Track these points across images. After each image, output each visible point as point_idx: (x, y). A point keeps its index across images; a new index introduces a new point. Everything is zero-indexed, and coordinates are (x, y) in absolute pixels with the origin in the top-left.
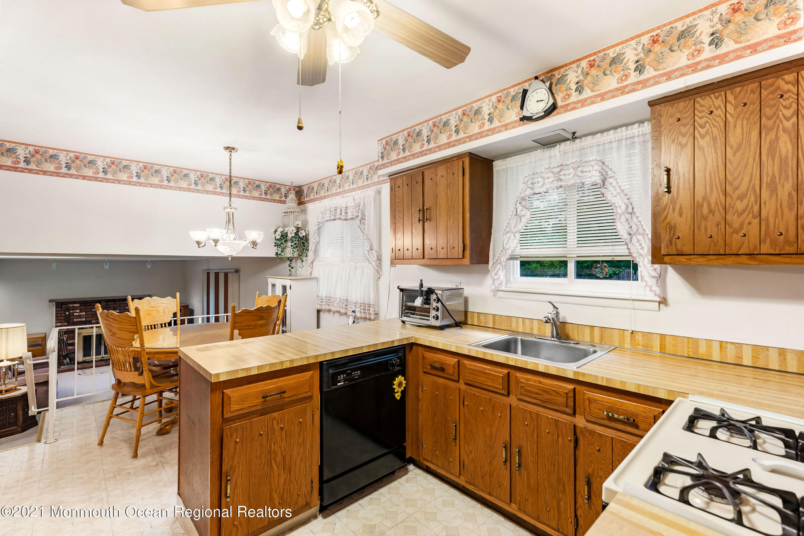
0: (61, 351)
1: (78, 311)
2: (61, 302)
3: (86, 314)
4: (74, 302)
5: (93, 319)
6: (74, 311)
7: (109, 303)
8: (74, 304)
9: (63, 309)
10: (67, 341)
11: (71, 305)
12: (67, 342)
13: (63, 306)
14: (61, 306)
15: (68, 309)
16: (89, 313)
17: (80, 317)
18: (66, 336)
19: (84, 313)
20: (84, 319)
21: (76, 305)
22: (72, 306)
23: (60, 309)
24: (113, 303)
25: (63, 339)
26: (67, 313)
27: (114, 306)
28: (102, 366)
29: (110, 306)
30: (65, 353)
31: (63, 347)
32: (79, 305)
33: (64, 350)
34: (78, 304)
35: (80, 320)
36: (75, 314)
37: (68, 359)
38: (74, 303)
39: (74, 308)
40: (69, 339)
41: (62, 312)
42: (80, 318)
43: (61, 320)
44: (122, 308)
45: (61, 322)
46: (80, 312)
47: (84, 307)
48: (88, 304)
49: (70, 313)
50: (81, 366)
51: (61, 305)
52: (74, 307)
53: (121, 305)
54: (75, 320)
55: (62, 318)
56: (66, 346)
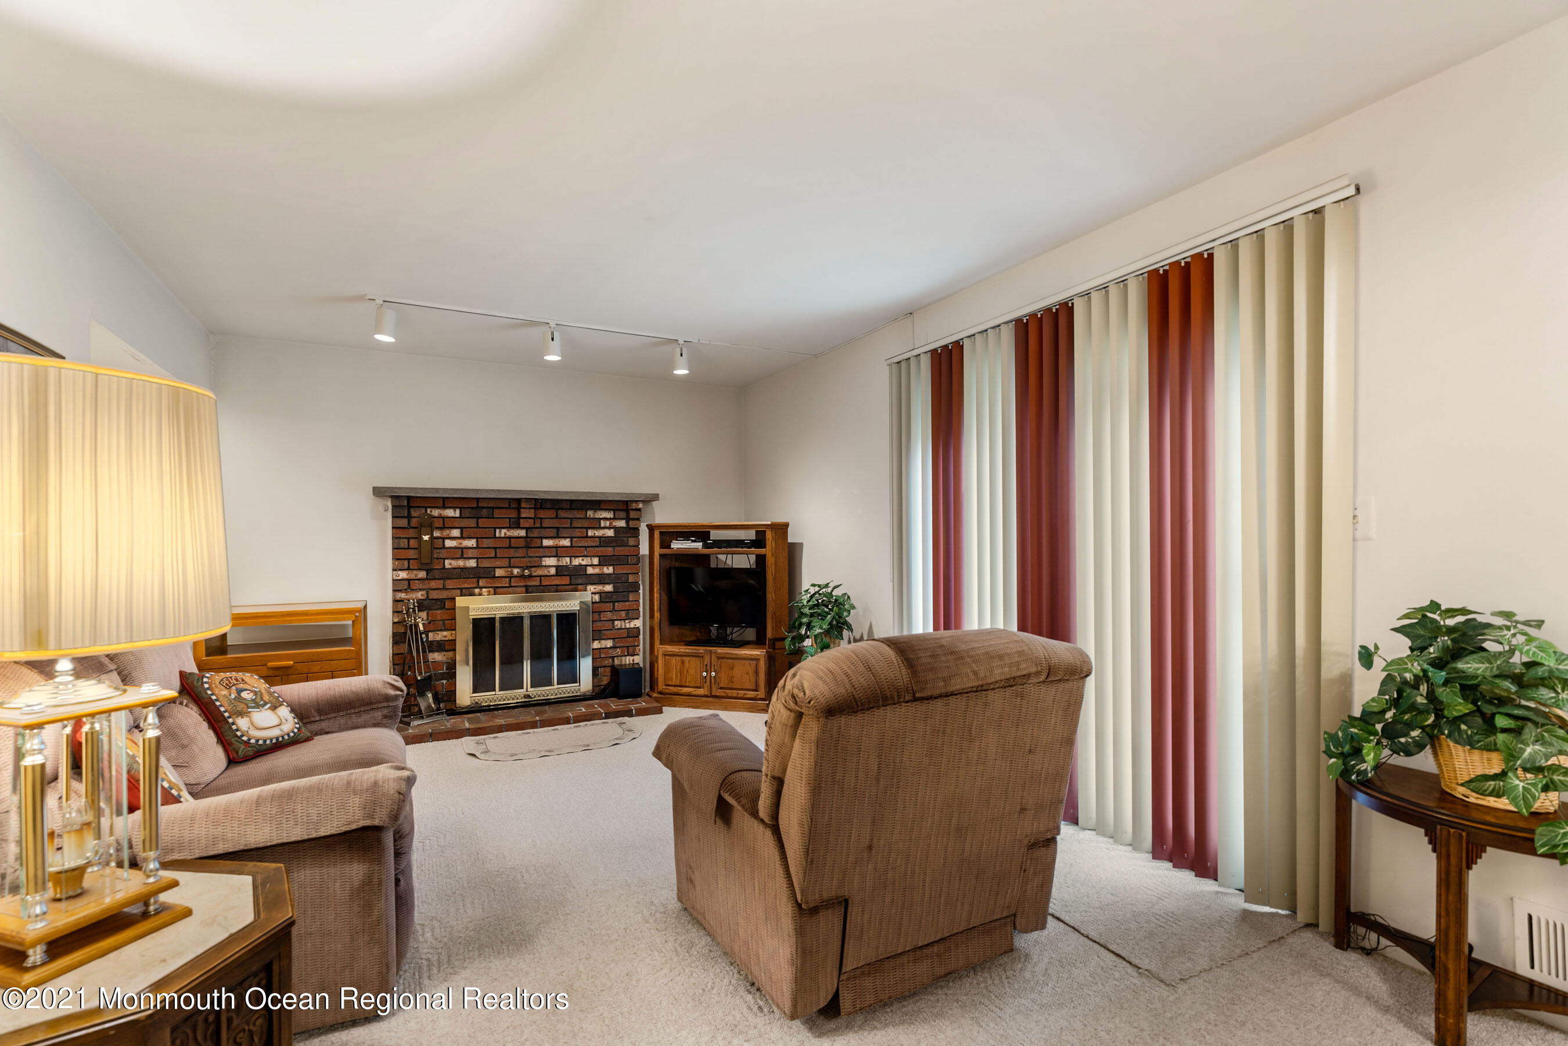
0: (410, 669)
1: (456, 533)
2: (409, 498)
3: (478, 547)
4: (444, 499)
5: (498, 563)
6: (446, 533)
7: (542, 514)
8: (444, 507)
9: (414, 522)
10: (426, 633)
11: (436, 512)
12: (427, 636)
13: (414, 513)
14: (409, 512)
15: (429, 525)
16: (486, 543)
17: (461, 553)
18: (424, 614)
19: (472, 543)
20: (472, 563)
21: (450, 513)
22: (440, 517)
23: (403, 523)
24: (552, 513)
25: (416, 626)
26: (426, 538)
27: (555, 523)
28: (533, 725)
29: (546, 524)
30: (420, 673)
31: (415, 654)
32: (457, 514)
33: (419, 662)
34: (454, 508)
35: (461, 563)
36: (449, 543)
37: (430, 695)
38: (445, 502)
39: (446, 524)
40: (431, 626)
41: (412, 533)
42: (462, 557)
43: (409, 560)
44: (577, 533)
45: (408, 569)
46: (462, 537)
47: (472, 523)
48: (484, 512)
49: (432, 538)
50: (470, 721)
51: (409, 507)
52: (444, 518)
53: (576, 524)
54: (448, 564)
55: (412, 554)
56: (424, 651)
